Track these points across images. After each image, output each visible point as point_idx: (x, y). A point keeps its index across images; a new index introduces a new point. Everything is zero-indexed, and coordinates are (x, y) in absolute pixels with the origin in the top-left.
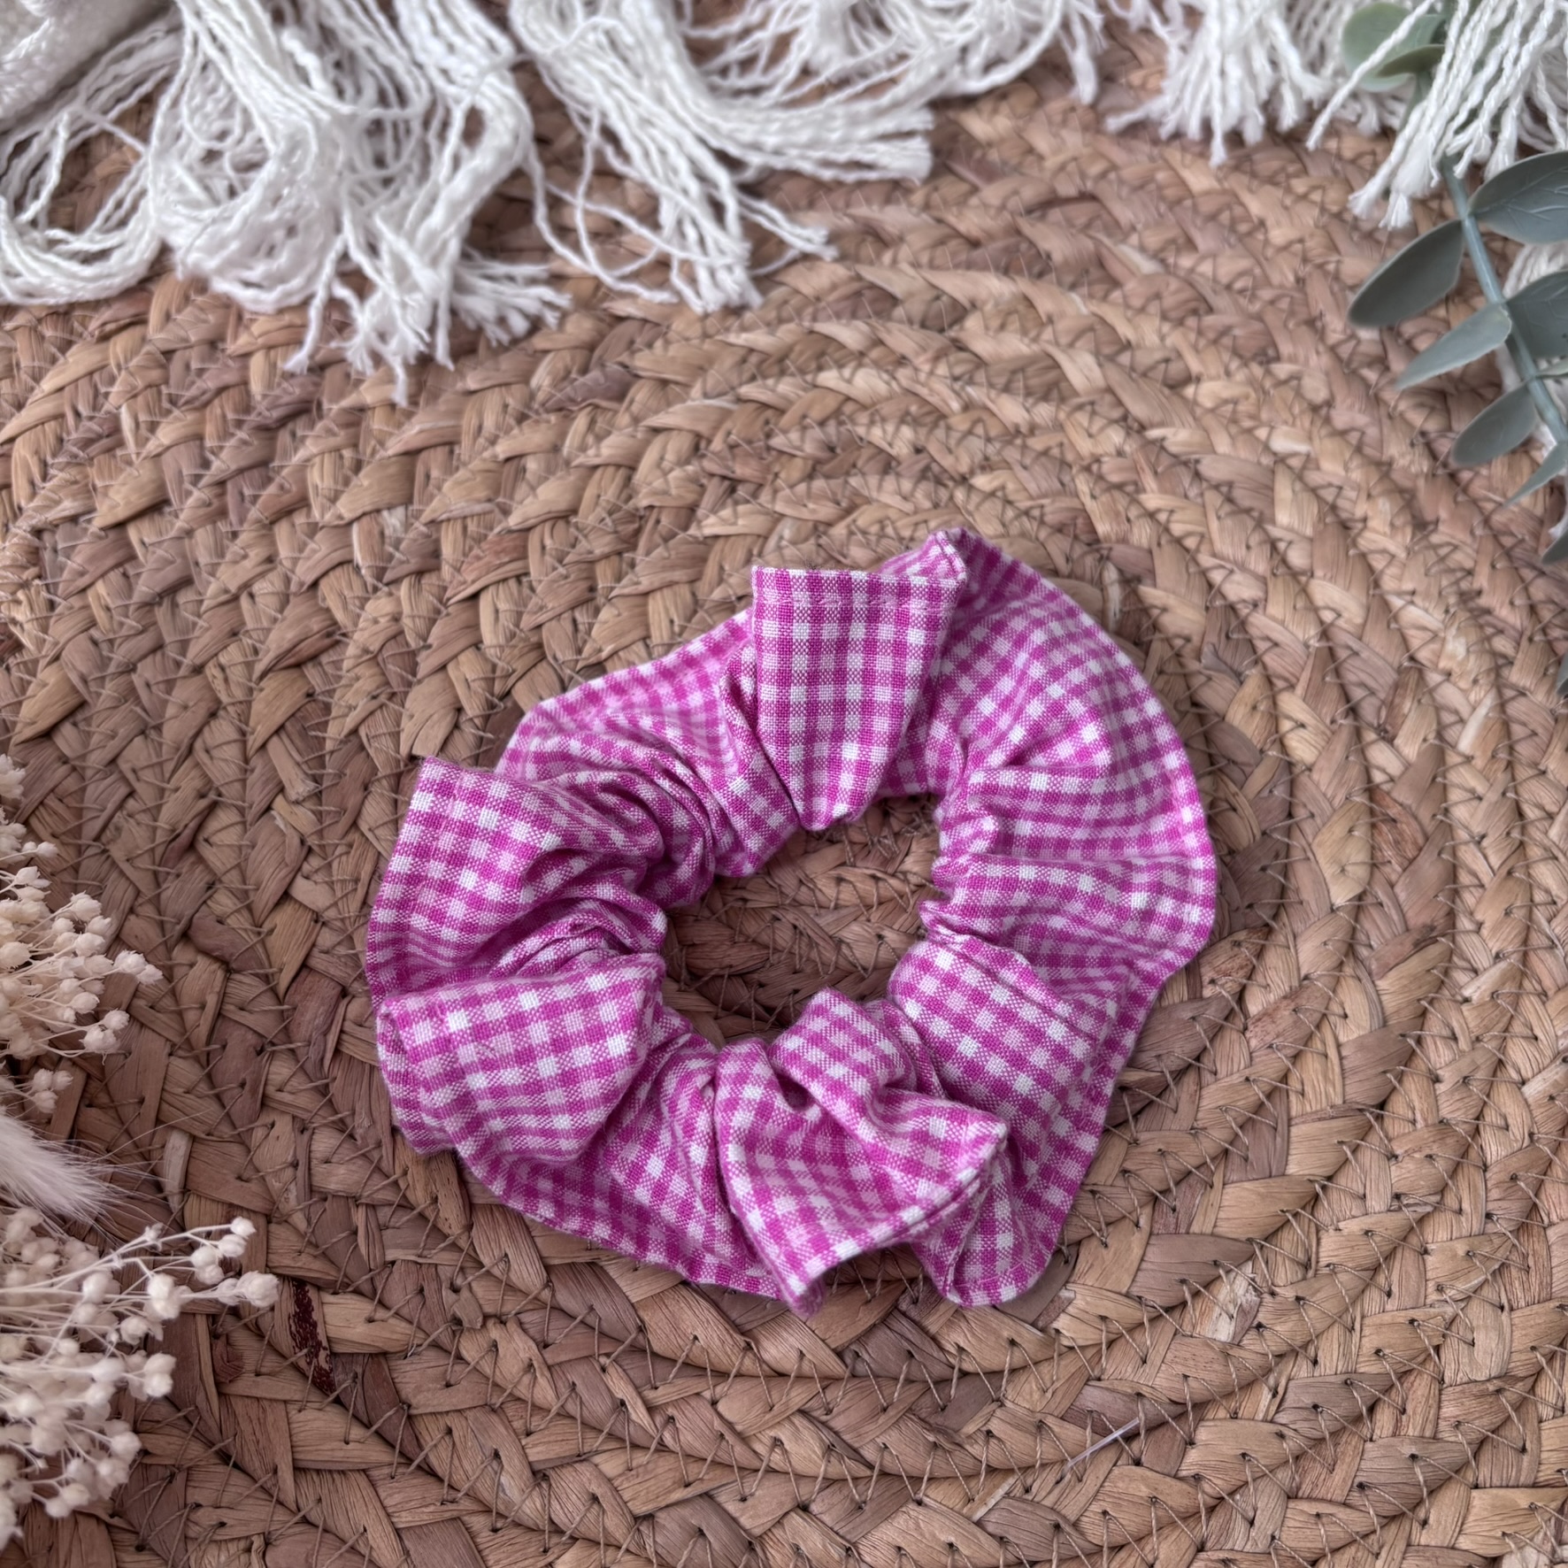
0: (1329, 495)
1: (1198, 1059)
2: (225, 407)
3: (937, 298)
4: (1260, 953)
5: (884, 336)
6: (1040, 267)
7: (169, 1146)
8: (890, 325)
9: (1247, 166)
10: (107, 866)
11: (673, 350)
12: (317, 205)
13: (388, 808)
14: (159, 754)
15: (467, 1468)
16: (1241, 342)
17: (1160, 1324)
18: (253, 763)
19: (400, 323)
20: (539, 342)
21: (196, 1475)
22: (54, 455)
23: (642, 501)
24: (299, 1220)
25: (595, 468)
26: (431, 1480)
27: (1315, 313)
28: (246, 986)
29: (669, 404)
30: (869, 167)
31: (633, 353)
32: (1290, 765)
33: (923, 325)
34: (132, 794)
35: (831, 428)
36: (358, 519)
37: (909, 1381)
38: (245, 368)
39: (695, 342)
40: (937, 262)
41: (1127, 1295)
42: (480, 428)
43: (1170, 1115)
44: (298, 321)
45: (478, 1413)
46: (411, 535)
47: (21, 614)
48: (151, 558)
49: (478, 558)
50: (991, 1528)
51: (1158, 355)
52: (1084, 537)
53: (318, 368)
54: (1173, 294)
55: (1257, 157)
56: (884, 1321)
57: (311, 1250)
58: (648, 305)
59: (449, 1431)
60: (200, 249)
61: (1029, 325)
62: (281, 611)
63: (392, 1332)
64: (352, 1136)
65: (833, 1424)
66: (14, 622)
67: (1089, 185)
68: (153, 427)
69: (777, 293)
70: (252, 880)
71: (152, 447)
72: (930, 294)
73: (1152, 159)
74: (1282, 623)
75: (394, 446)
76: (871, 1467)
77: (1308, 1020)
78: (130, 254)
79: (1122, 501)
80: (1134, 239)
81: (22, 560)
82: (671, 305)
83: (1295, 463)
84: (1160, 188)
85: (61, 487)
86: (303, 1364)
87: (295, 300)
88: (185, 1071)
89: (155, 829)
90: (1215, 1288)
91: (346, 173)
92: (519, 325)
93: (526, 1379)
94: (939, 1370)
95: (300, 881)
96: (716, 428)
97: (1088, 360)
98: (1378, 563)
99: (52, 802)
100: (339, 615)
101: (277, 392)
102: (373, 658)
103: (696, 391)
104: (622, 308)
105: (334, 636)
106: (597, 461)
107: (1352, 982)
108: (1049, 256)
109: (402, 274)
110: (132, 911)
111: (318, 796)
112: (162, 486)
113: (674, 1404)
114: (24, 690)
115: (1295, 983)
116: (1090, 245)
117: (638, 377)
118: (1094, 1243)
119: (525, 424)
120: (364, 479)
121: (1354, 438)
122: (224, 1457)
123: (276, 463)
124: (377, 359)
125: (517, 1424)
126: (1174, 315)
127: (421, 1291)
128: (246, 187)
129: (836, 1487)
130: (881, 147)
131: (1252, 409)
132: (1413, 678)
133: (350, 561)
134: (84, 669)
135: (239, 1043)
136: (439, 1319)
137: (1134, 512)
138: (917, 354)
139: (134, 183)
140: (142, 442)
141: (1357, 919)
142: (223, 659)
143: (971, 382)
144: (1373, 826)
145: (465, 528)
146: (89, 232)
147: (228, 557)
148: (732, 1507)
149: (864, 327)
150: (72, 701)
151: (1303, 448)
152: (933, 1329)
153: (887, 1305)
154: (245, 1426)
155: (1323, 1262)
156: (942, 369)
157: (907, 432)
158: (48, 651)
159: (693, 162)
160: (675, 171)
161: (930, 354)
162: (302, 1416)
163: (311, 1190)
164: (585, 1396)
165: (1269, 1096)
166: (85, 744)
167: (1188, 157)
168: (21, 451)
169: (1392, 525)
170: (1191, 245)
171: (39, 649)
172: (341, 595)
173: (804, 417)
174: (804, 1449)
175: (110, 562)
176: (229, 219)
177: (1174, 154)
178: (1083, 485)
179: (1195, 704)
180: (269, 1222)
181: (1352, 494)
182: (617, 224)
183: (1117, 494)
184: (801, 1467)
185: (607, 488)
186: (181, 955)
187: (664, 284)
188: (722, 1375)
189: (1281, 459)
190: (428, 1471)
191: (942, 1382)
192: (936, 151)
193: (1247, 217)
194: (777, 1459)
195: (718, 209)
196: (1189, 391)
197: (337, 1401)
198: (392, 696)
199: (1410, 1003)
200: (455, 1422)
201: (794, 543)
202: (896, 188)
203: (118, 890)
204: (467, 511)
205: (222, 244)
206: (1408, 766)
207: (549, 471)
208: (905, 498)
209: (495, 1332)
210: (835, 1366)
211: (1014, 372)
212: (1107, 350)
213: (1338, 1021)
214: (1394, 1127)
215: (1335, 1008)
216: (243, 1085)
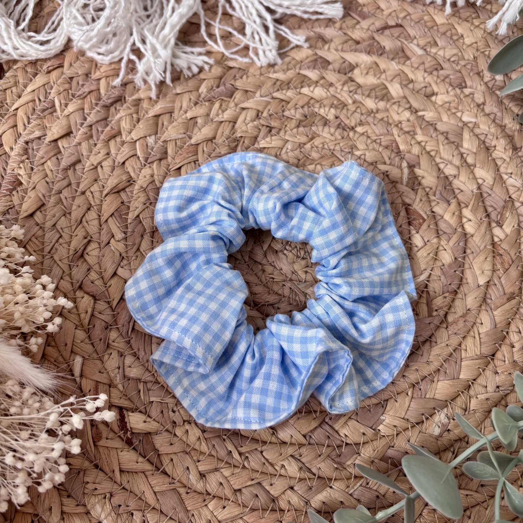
0: (482, 137)
1: (430, 337)
2: (92, 98)
3: (344, 62)
4: (453, 300)
5: (325, 75)
6: (381, 52)
7: (76, 361)
8: (327, 72)
9: (457, 15)
10: (53, 262)
11: (250, 80)
12: (124, 25)
13: (150, 244)
14: (70, 223)
15: (178, 472)
16: (452, 80)
17: (414, 429)
18: (103, 227)
19: (154, 69)
20: (202, 76)
21: (87, 472)
22: (32, 115)
23: (238, 135)
24: (120, 387)
25: (222, 122)
26: (166, 476)
27: (480, 70)
28: (101, 305)
29: (248, 99)
30: (321, 14)
31: (235, 80)
32: (465, 234)
33: (339, 72)
34: (61, 237)
35: (306, 109)
36: (139, 139)
37: (328, 446)
38: (99, 84)
39: (258, 76)
40: (344, 49)
41: (403, 419)
42: (181, 107)
43: (420, 357)
44: (117, 67)
45: (181, 454)
46: (157, 145)
47: (22, 172)
48: (66, 153)
49: (181, 154)
50: (355, 496)
51: (423, 85)
52: (395, 150)
53: (124, 85)
54: (429, 63)
55: (461, 11)
56: (320, 426)
57: (124, 397)
58: (241, 63)
59: (172, 460)
60: (82, 41)
61: (377, 73)
62: (112, 172)
63: (152, 426)
64: (138, 358)
65: (302, 460)
66: (19, 175)
67: (400, 21)
68: (66, 105)
69: (287, 59)
70: (103, 268)
71: (66, 112)
72: (341, 61)
73: (423, 12)
74: (464, 183)
75: (151, 113)
76: (315, 475)
77: (469, 324)
78: (57, 42)
79: (409, 138)
80: (415, 42)
81: (22, 153)
82: (249, 63)
83: (470, 125)
84: (425, 22)
85: (35, 126)
86: (122, 436)
87: (116, 60)
88: (81, 334)
89: (69, 249)
90: (434, 417)
91: (134, 13)
92: (195, 70)
93: (198, 443)
94: (338, 443)
95: (120, 268)
96: (265, 108)
97: (398, 86)
98: (499, 163)
99: (33, 239)
100: (132, 174)
101: (110, 93)
102: (144, 190)
103: (258, 94)
104: (231, 64)
105: (131, 182)
106: (223, 120)
107: (485, 312)
108: (384, 48)
109: (154, 50)
110: (62, 278)
111: (126, 239)
112: (70, 127)
113: (248, 452)
114: (23, 199)
115: (465, 312)
116: (399, 43)
117: (237, 89)
118: (393, 400)
119: (197, 106)
120: (141, 125)
121: (492, 116)
122: (96, 466)
123: (109, 119)
124: (145, 82)
125: (195, 458)
126: (428, 70)
127: (162, 412)
128: (98, 18)
129: (303, 481)
130: (325, 6)
131: (456, 106)
132: (510, 204)
133: (136, 155)
134: (44, 192)
135: (99, 326)
136: (168, 422)
137: (413, 142)
138: (337, 83)
139: (58, 15)
140: (62, 111)
141: (487, 290)
142: (92, 189)
143: (356, 93)
144: (494, 257)
145: (176, 143)
146: (43, 33)
147: (93, 153)
148: (268, 488)
149: (318, 73)
150: (40, 204)
151: (474, 120)
152: (337, 428)
153: (321, 420)
154: (103, 457)
155: (472, 409)
156: (346, 88)
157: (333, 111)
158: (31, 185)
159: (257, 10)
160: (251, 14)
161: (341, 83)
162: (122, 453)
163: (124, 376)
164: (218, 450)
165: (454, 351)
166: (45, 219)
167: (436, 11)
168: (20, 113)
169: (505, 149)
170: (436, 44)
171: (28, 185)
172: (133, 167)
173: (296, 104)
174: (292, 469)
175: (52, 154)
176: (93, 30)
177: (431, 10)
178: (395, 131)
179: (433, 212)
180: (110, 387)
181: (491, 137)
182: (230, 33)
183: (407, 135)
184: (291, 475)
185: (226, 129)
186: (79, 294)
187: (246, 56)
188: (264, 443)
189: (465, 124)
190: (165, 473)
191: (339, 447)
192: (345, 8)
193: (457, 34)
194: (283, 472)
195: (266, 29)
196: (433, 98)
197: (134, 448)
198: (151, 203)
199: (505, 320)
200: (174, 457)
201: (292, 151)
202: (330, 21)
203: (57, 271)
204: (177, 138)
205: (91, 39)
206: (507, 236)
207: (206, 123)
208: (332, 135)
209: (187, 427)
210: (303, 441)
211: (371, 90)
212: (404, 83)
213: (480, 325)
214: (498, 363)
215: (478, 321)
216: (101, 340)
